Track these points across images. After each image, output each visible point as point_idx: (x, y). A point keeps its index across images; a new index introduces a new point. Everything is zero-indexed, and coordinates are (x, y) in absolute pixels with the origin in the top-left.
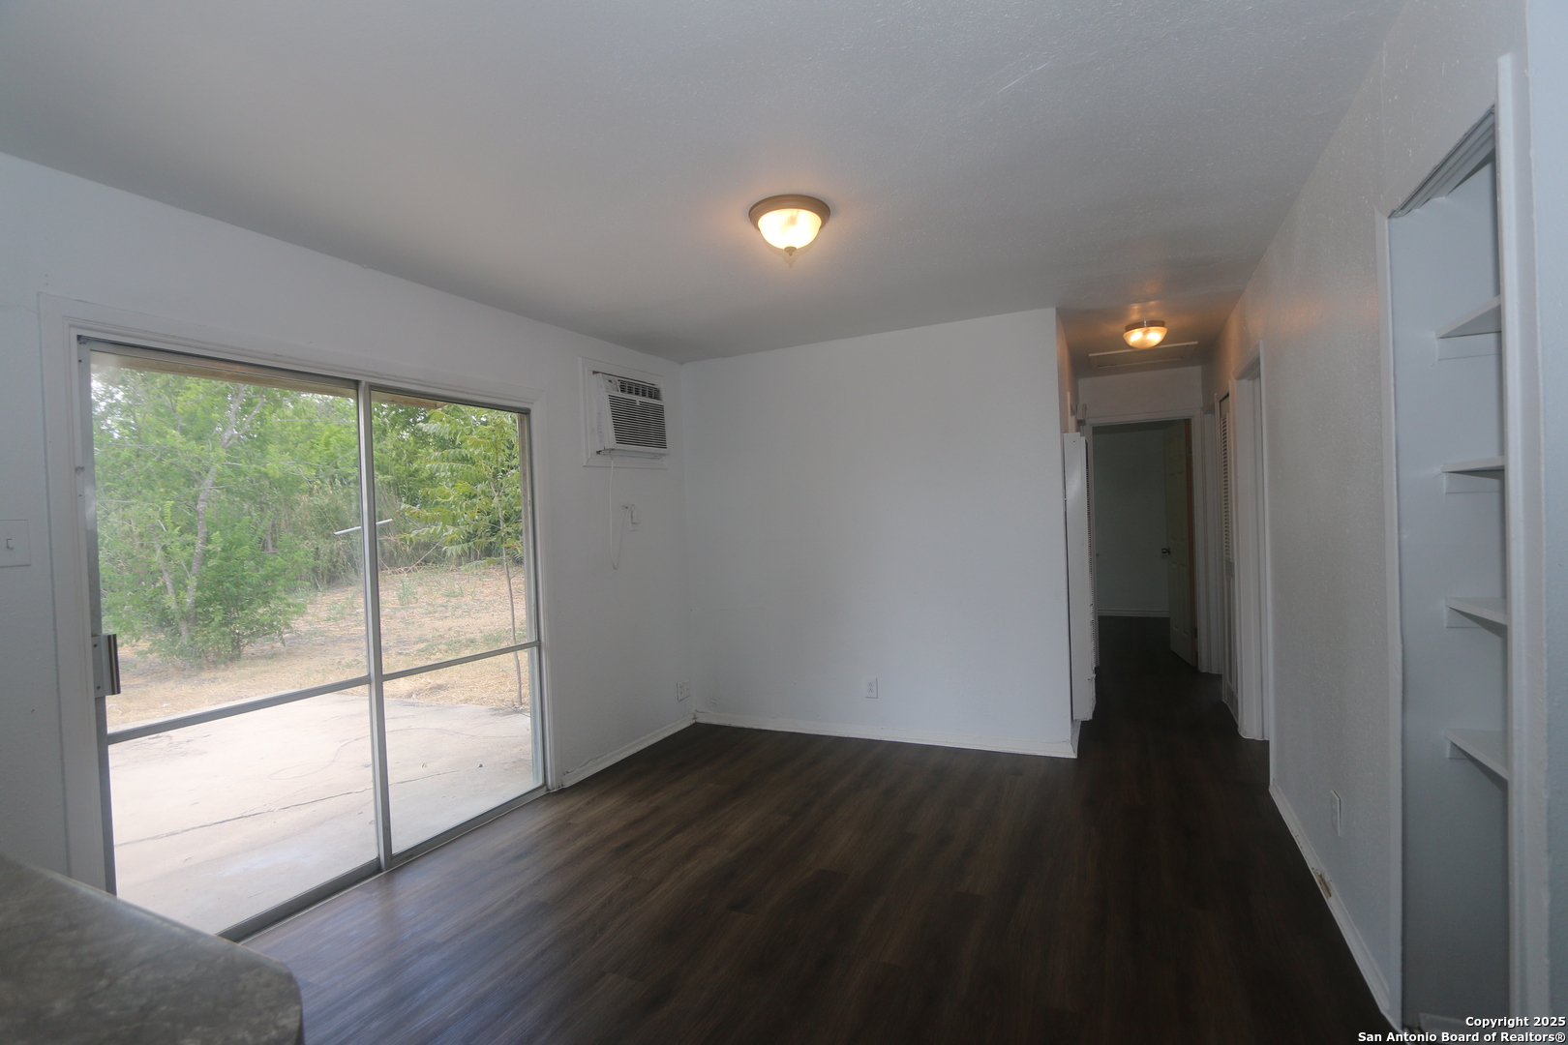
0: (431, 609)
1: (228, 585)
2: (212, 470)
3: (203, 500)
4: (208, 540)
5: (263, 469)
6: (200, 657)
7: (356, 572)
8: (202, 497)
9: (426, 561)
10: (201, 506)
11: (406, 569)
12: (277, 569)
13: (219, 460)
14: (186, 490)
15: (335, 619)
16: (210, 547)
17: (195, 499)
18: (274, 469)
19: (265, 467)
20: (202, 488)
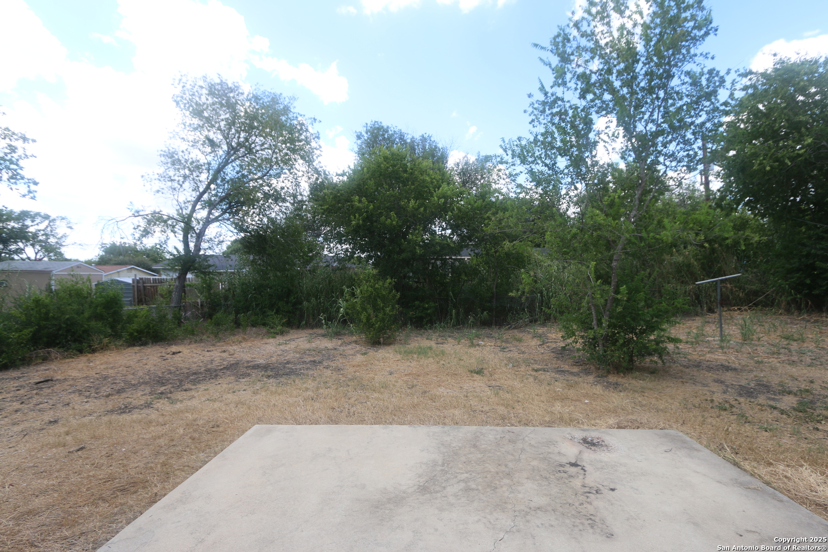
0: (775, 349)
1: (629, 319)
2: (623, 238)
3: (616, 260)
4: (617, 292)
5: (658, 236)
6: (609, 365)
7: (701, 306)
8: (615, 257)
9: (756, 305)
10: (614, 264)
11: (739, 309)
12: (661, 311)
13: (628, 231)
14: (606, 253)
15: (692, 343)
16: (619, 296)
17: (611, 260)
18: (667, 236)
19: (660, 235)
20: (616, 252)
